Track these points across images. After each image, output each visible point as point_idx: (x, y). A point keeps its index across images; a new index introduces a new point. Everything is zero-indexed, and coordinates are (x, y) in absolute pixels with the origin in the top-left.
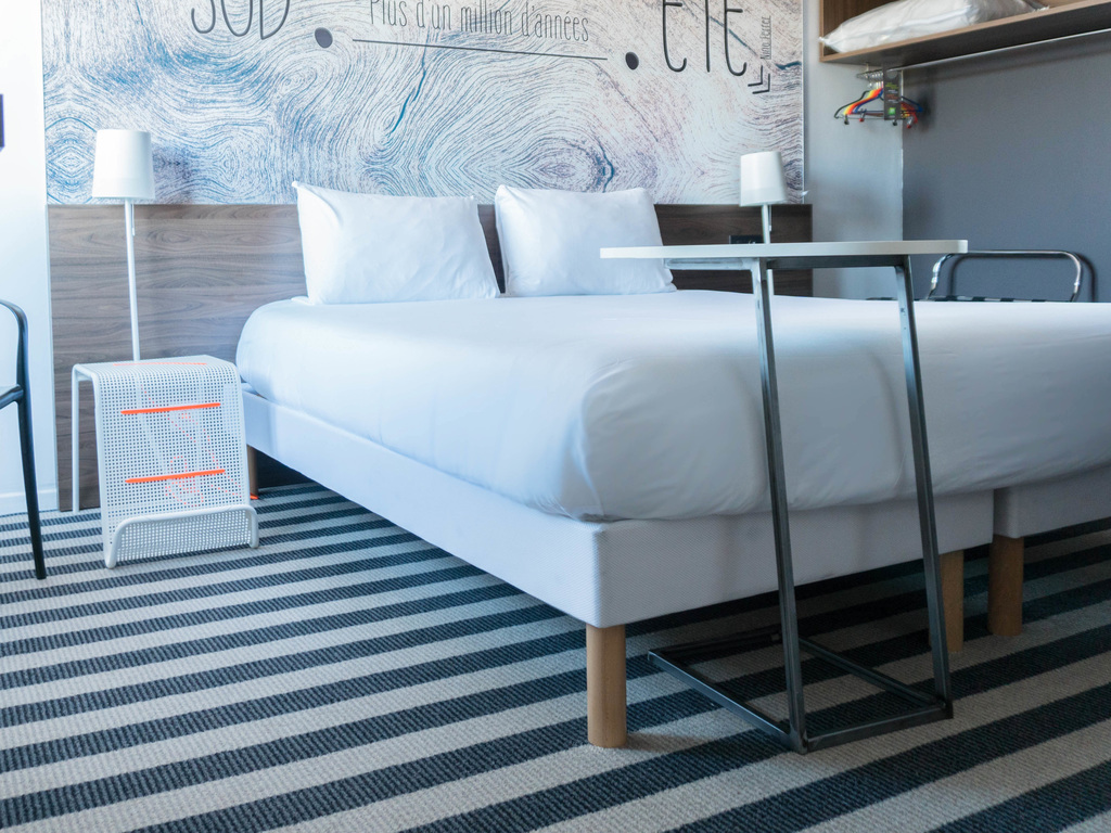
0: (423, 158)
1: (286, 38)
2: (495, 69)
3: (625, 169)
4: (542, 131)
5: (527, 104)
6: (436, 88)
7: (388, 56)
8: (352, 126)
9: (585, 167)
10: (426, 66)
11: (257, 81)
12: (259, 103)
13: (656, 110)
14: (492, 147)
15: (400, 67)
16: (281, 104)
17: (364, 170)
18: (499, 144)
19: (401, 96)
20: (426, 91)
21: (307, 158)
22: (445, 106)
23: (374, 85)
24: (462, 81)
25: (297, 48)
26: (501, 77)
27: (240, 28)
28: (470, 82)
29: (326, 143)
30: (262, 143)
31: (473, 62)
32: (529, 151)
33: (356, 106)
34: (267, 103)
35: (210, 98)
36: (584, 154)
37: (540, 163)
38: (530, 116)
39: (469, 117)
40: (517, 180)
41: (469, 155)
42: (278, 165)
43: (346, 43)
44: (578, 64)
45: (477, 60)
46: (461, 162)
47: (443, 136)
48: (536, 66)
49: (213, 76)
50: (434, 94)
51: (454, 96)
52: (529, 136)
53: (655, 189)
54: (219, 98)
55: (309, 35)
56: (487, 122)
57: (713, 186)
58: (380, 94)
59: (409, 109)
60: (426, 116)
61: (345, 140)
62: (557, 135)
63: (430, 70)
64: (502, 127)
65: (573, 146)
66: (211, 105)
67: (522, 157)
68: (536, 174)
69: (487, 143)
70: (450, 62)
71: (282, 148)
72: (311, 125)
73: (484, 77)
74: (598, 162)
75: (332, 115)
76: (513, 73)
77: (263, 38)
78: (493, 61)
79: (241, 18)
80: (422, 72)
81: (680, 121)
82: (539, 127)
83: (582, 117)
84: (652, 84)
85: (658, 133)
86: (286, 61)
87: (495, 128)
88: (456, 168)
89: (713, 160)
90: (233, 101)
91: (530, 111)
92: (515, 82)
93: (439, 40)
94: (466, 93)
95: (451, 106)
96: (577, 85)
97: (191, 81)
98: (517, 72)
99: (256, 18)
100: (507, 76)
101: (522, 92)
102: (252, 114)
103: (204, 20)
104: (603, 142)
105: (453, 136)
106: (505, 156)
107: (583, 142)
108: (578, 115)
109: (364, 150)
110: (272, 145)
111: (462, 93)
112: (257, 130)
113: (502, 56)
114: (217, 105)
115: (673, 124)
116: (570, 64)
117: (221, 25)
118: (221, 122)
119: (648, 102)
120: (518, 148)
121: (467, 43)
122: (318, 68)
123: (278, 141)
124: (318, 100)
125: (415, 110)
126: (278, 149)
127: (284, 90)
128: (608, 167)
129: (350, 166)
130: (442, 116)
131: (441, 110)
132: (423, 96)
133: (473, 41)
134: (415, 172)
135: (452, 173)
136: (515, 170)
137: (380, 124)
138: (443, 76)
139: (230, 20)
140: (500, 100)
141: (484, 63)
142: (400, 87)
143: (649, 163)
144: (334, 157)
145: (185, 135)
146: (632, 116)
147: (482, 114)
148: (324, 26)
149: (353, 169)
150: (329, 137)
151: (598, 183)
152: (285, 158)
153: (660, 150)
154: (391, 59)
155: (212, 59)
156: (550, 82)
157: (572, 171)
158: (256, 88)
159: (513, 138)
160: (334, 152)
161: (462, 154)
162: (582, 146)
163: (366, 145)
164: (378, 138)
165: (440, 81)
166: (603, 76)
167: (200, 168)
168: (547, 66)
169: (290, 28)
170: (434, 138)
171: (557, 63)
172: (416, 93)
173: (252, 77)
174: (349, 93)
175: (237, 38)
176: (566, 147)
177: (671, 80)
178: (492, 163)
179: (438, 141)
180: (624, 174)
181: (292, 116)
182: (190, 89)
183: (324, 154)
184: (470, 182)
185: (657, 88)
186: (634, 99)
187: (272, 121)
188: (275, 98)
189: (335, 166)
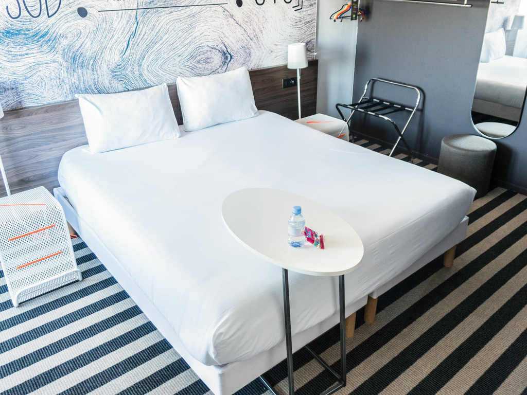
0: (140, 65)
1: (62, 15)
2: (173, 16)
3: (236, 55)
4: (197, 44)
5: (190, 31)
6: (144, 30)
7: (117, 17)
8: (102, 55)
9: (219, 57)
10: (138, 19)
11: (49, 40)
12: (52, 51)
13: (251, 25)
14: (173, 55)
15: (125, 22)
16: (64, 50)
17: (111, 76)
18: (177, 53)
19: (127, 37)
20: (139, 32)
21: (81, 75)
22: (149, 38)
23: (112, 33)
24: (157, 25)
25: (68, 20)
26: (176, 20)
27: (36, 13)
28: (161, 24)
29: (90, 66)
30: (56, 71)
31: (162, 14)
32: (192, 54)
33: (103, 45)
34: (56, 50)
35: (25, 52)
36: (217, 51)
37: (197, 59)
38: (191, 37)
39: (161, 42)
40: (187, 68)
41: (163, 60)
42: (66, 81)
43: (95, 13)
44: (213, 8)
45: (164, 13)
46: (159, 65)
47: (149, 53)
48: (193, 12)
49: (24, 41)
50: (143, 33)
51: (153, 32)
52: (191, 47)
53: (251, 62)
54: (30, 52)
55: (74, 12)
56: (171, 43)
57: (276, 56)
58: (116, 37)
59: (131, 43)
60: (140, 45)
61: (100, 63)
62: (205, 44)
63: (140, 21)
64: (178, 44)
65: (212, 48)
66: (26, 56)
67: (188, 57)
68: (195, 64)
69: (171, 53)
70: (150, 16)
71: (67, 72)
72: (81, 58)
73: (168, 21)
74: (225, 54)
75: (92, 51)
76: (182, 17)
77: (49, 17)
78: (172, 12)
79: (35, 8)
80: (136, 23)
81: (262, 29)
82: (196, 42)
83: (217, 34)
84: (249, 13)
85: (252, 36)
86: (64, 27)
87: (175, 46)
88: (157, 68)
89: (276, 45)
90: (38, 53)
91: (191, 34)
92: (183, 21)
93: (144, 5)
94: (159, 30)
95: (152, 38)
96: (213, 19)
97: (13, 45)
98: (184, 16)
99: (44, 7)
100: (179, 19)
101: (187, 26)
102: (50, 57)
103: (14, 11)
104: (226, 44)
105: (154, 52)
106: (180, 58)
107: (217, 46)
108: (214, 33)
109: (110, 66)
110: (62, 71)
111: (157, 30)
112: (53, 65)
113: (176, 9)
114: (29, 56)
115: (258, 30)
116: (209, 9)
117: (24, 13)
118: (33, 64)
119: (247, 22)
120: (186, 53)
121: (158, 4)
122: (81, 28)
123: (65, 69)
124: (83, 45)
125: (134, 43)
126: (66, 73)
127: (64, 42)
128: (229, 56)
129: (104, 75)
130: (148, 43)
131: (147, 41)
132: (138, 35)
133: (161, 3)
134: (137, 73)
135: (155, 70)
136: (185, 64)
137: (117, 53)
138: (147, 24)
139: (29, 9)
140: (176, 31)
141: (167, 14)
142: (125, 32)
143: (247, 51)
144: (95, 72)
145: (14, 74)
146: (240, 30)
147: (168, 40)
148: (82, 6)
149: (105, 77)
150: (91, 63)
151: (225, 64)
152: (69, 77)
153: (252, 44)
154: (119, 18)
155: (23, 32)
156: (200, 19)
157: (212, 60)
158: (49, 44)
159: (184, 49)
160: (95, 70)
161: (159, 60)
162: (217, 48)
163: (111, 64)
164: (117, 59)
165: (146, 26)
166: (226, 12)
167: (25, 89)
168: (198, 11)
169: (64, 9)
170: (145, 55)
171: (203, 9)
172: (134, 34)
173: (46, 38)
174: (99, 39)
175: (35, 19)
176: (209, 49)
177: (258, 10)
178: (174, 63)
179: (147, 56)
180: (236, 58)
181: (70, 55)
182: (12, 50)
183: (89, 72)
184: (164, 73)
185: (251, 14)
186: (240, 21)
187: (60, 59)
188: (60, 48)
189: (96, 76)
